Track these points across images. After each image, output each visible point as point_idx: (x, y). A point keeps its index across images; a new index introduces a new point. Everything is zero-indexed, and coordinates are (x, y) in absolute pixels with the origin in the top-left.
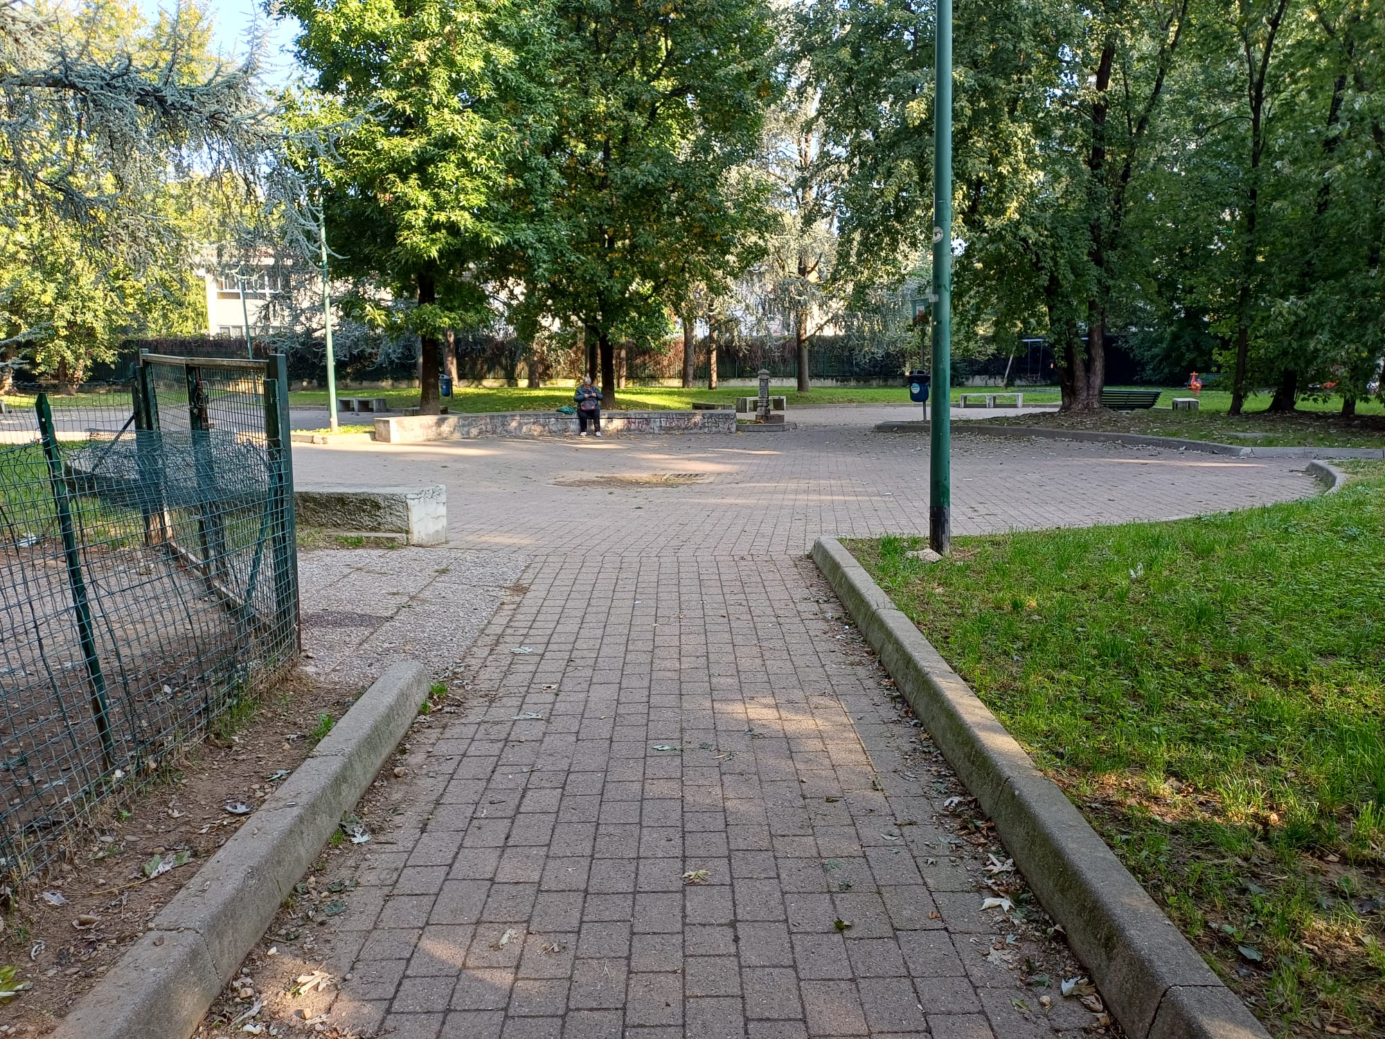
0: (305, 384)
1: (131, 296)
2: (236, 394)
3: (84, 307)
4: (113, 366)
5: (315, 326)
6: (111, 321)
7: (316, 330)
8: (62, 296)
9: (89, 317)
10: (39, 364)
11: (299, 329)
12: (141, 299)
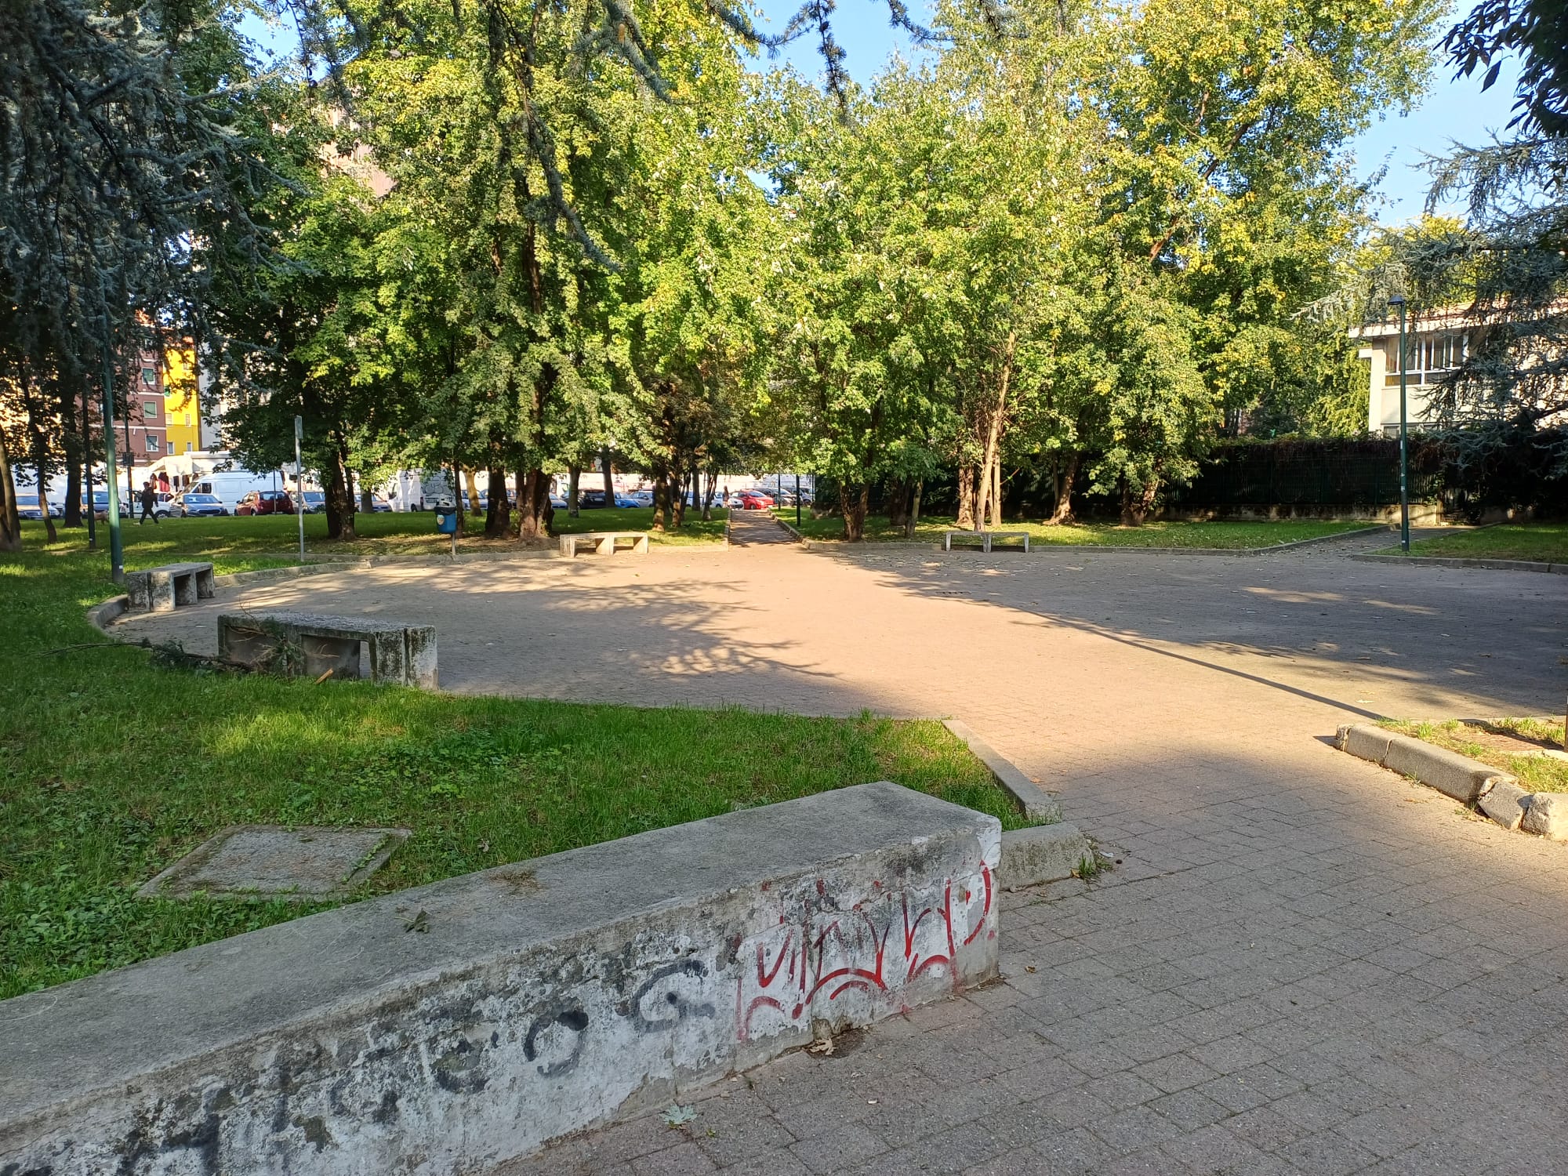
0: (1510, 513)
1: (1225, 374)
2: (1384, 529)
3: (1154, 396)
4: (1190, 484)
5: (1541, 405)
6: (1192, 416)
7: (1542, 414)
8: (1126, 382)
9: (1159, 411)
10: (1093, 483)
11: (1509, 412)
12: (1237, 379)
